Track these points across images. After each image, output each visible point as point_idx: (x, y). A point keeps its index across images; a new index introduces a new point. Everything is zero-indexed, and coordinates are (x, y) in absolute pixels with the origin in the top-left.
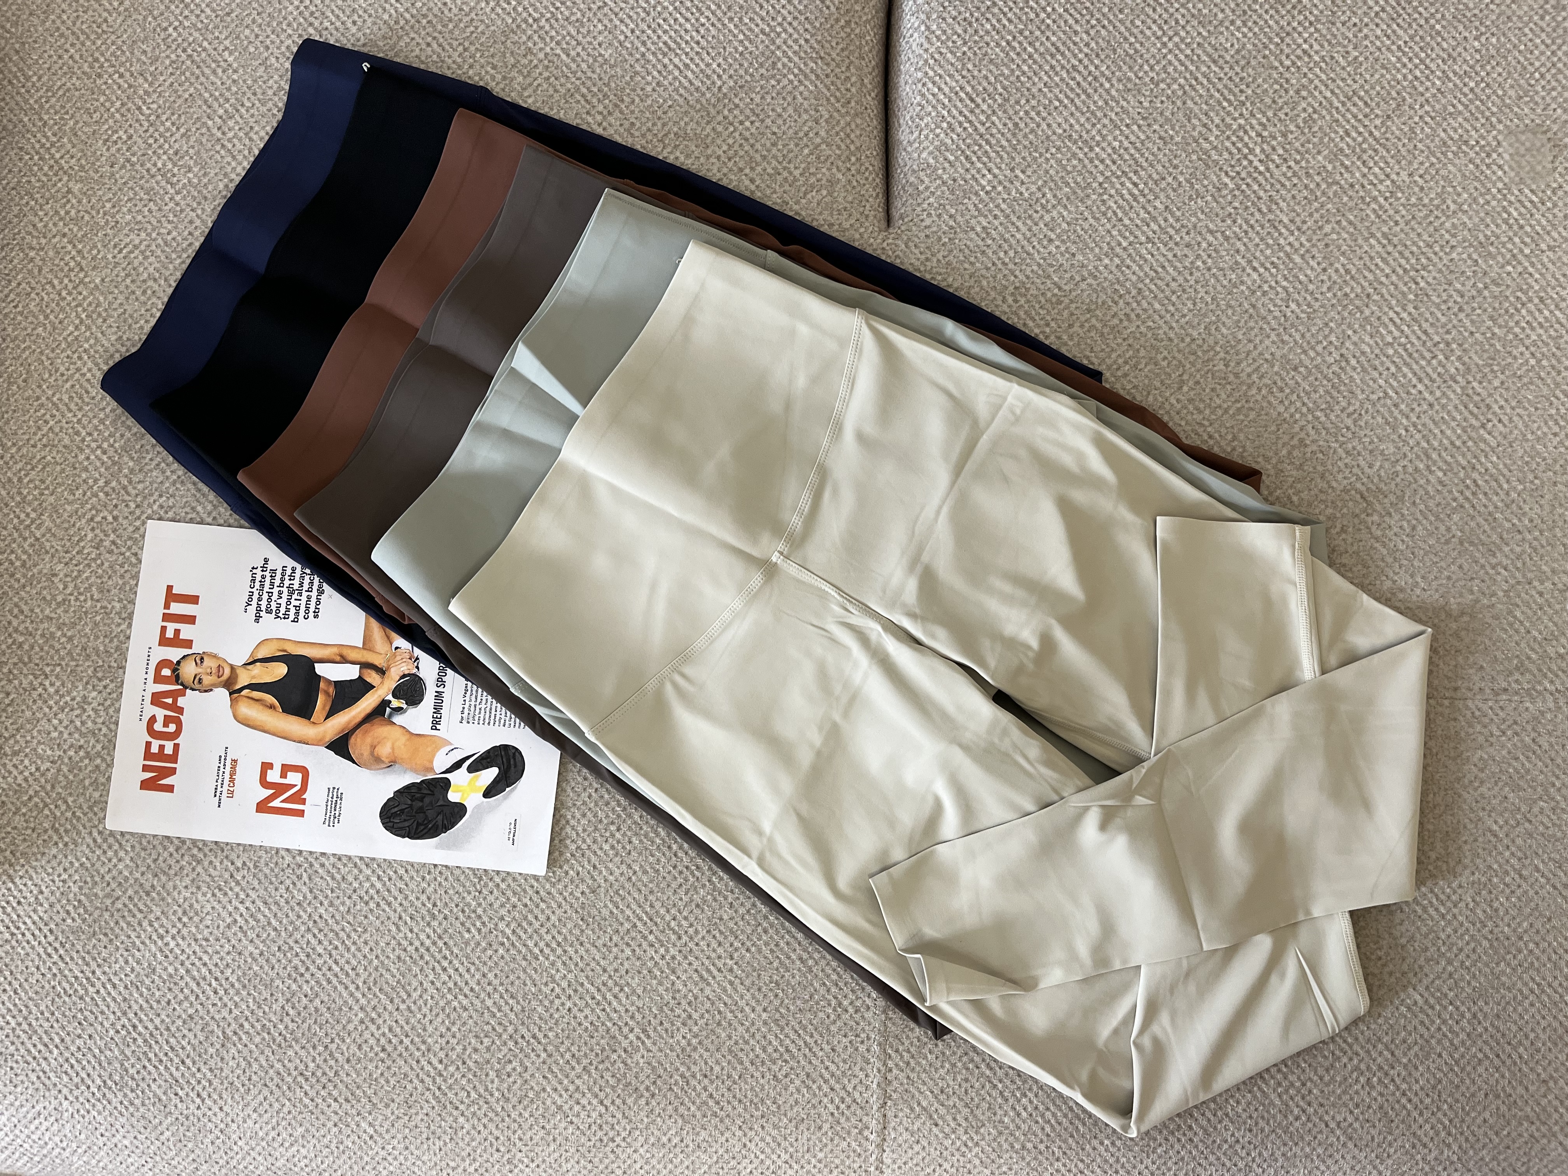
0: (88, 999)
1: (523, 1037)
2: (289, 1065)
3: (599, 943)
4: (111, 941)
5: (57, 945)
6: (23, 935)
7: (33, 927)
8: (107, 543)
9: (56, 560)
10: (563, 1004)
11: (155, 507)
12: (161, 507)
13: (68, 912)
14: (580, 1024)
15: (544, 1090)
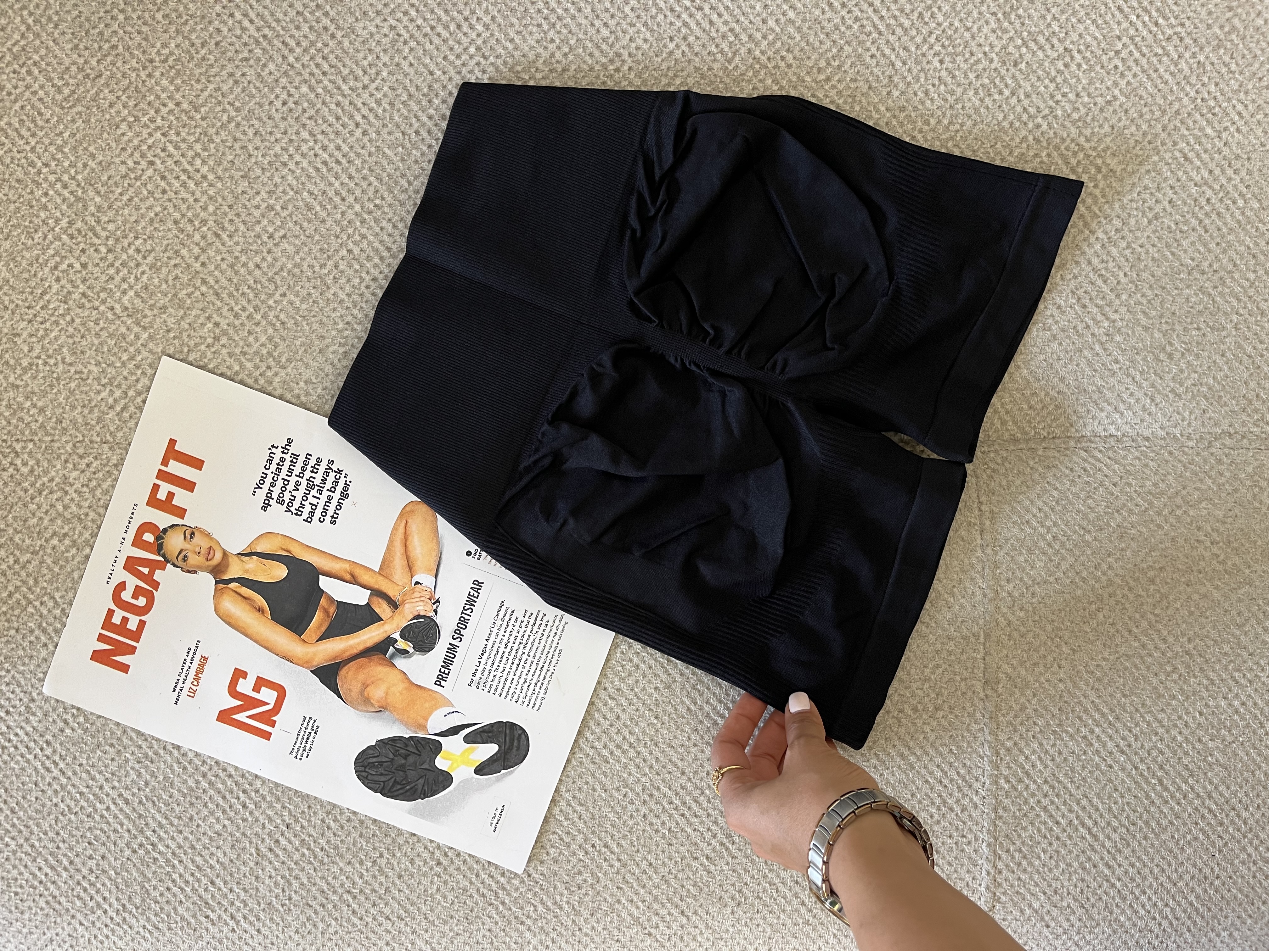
0: (97, 817)
1: (593, 846)
2: (333, 882)
3: (675, 743)
4: (119, 752)
5: (57, 758)
6: (16, 748)
7: (26, 739)
8: (76, 296)
9: (17, 317)
10: (637, 810)
11: (131, 251)
12: (138, 251)
13: (66, 722)
14: (657, 831)
15: (619, 902)
